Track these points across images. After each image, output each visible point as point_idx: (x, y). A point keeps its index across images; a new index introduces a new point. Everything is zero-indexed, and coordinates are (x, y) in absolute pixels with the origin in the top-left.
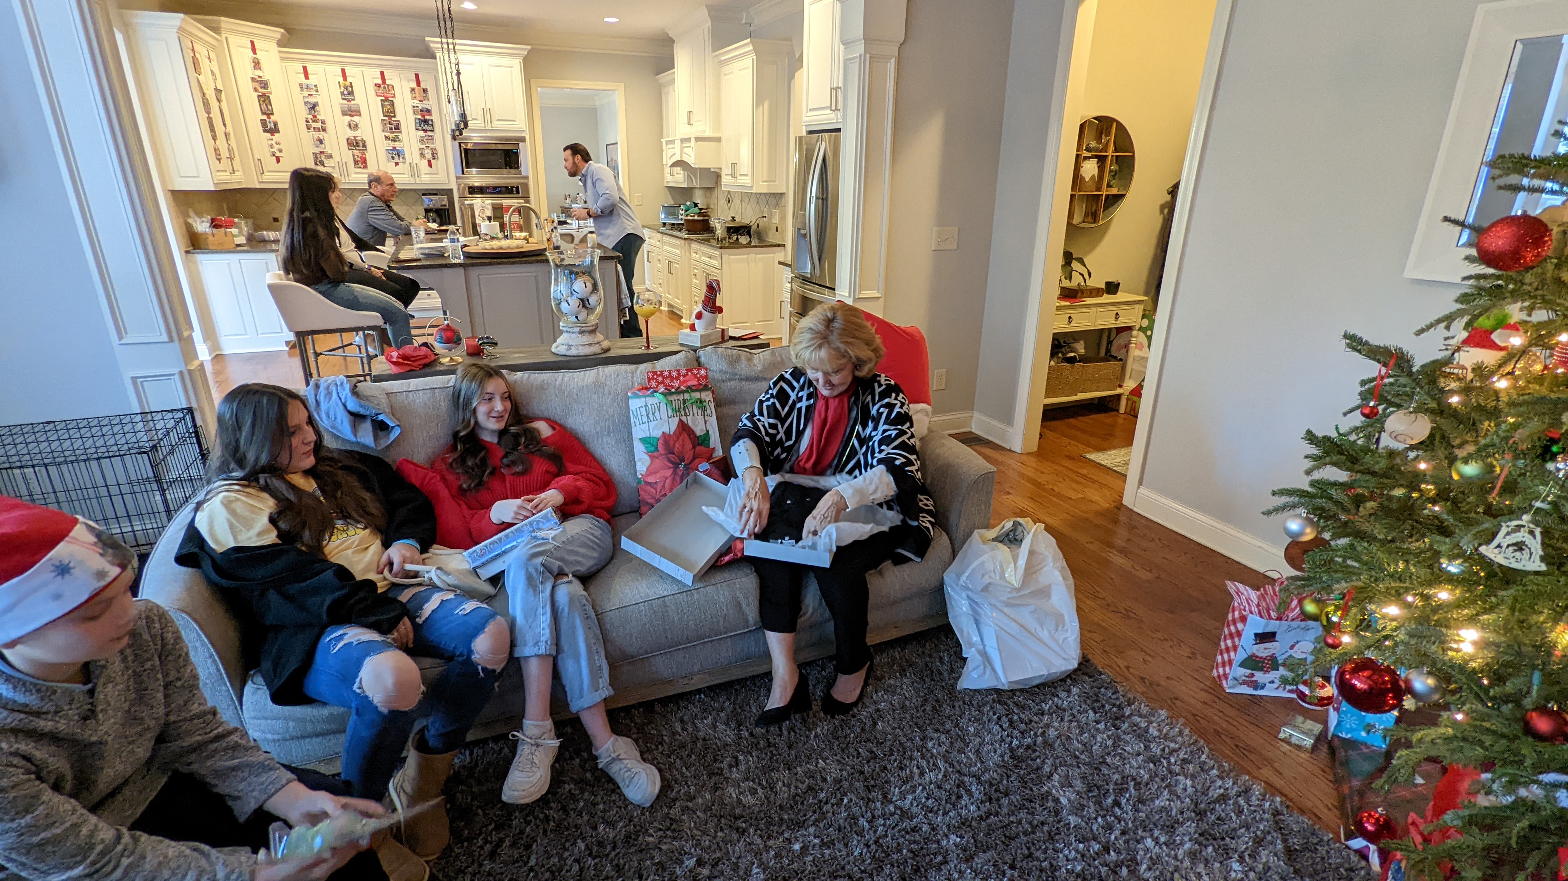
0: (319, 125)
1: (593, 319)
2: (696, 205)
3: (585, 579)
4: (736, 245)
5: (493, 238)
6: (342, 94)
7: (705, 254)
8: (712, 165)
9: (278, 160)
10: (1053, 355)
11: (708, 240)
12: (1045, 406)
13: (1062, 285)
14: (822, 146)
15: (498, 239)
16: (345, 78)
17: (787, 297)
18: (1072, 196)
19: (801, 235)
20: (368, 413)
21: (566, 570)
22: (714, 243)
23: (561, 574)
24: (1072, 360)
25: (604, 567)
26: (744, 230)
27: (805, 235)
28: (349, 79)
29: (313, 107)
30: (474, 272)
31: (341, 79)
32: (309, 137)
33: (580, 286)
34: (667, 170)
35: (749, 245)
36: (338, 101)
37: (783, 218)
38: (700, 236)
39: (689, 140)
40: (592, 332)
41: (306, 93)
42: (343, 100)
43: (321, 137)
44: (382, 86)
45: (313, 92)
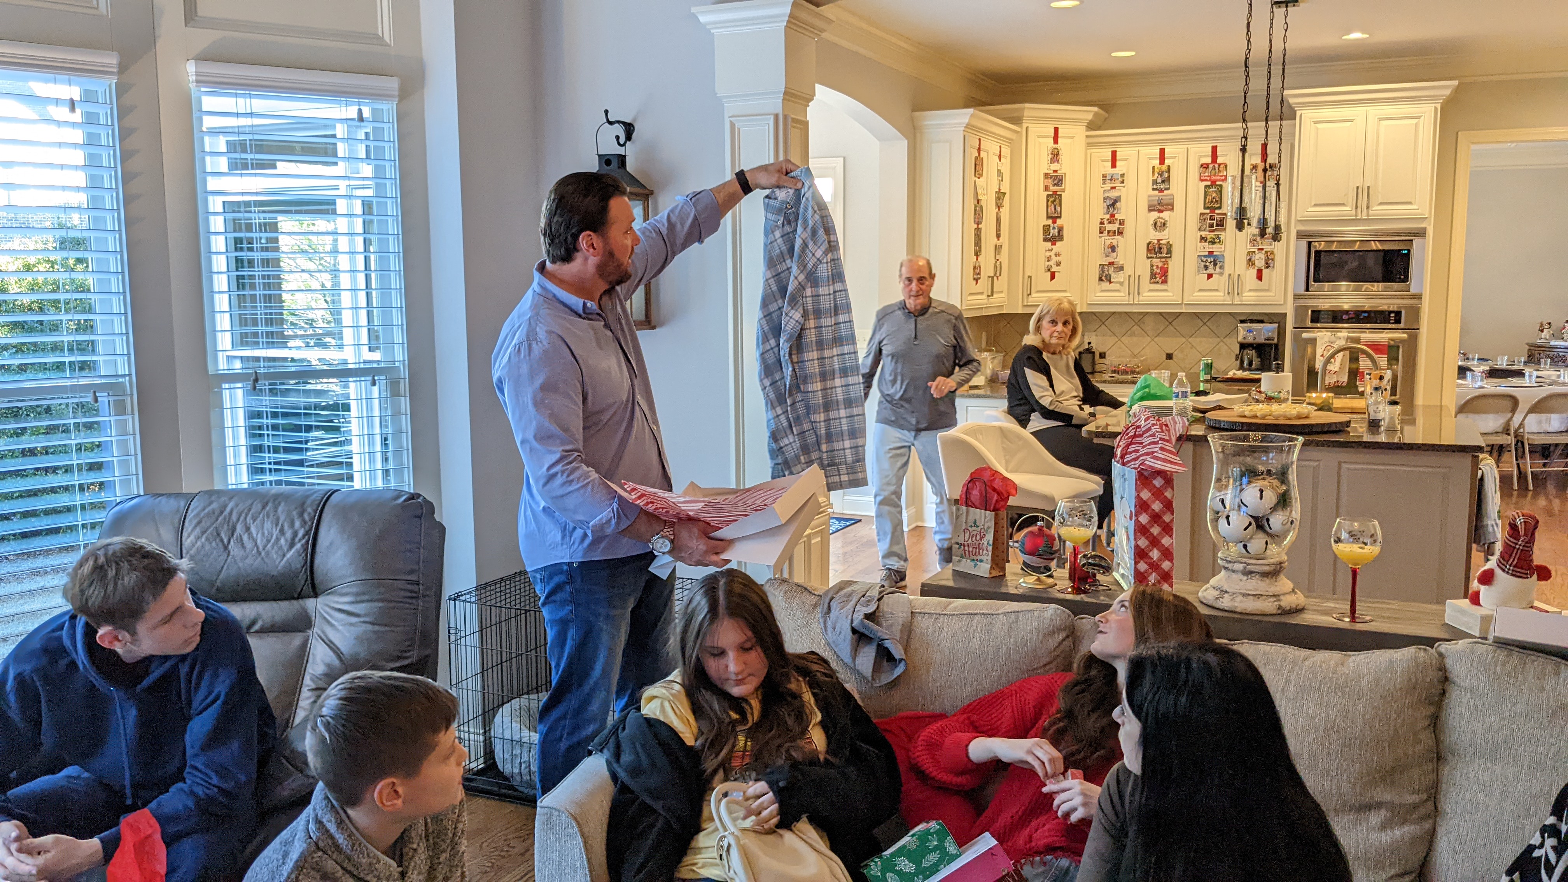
0: (1115, 227)
5: (1270, 399)
6: (1155, 182)
9: (1053, 277)
15: (1277, 400)
16: (1162, 160)
28: (1167, 162)
29: (1113, 204)
31: (1157, 162)
32: (1098, 243)
36: (1146, 193)
41: (1108, 186)
42: (1154, 189)
43: (1115, 243)
44: (1211, 166)
45: (1117, 184)
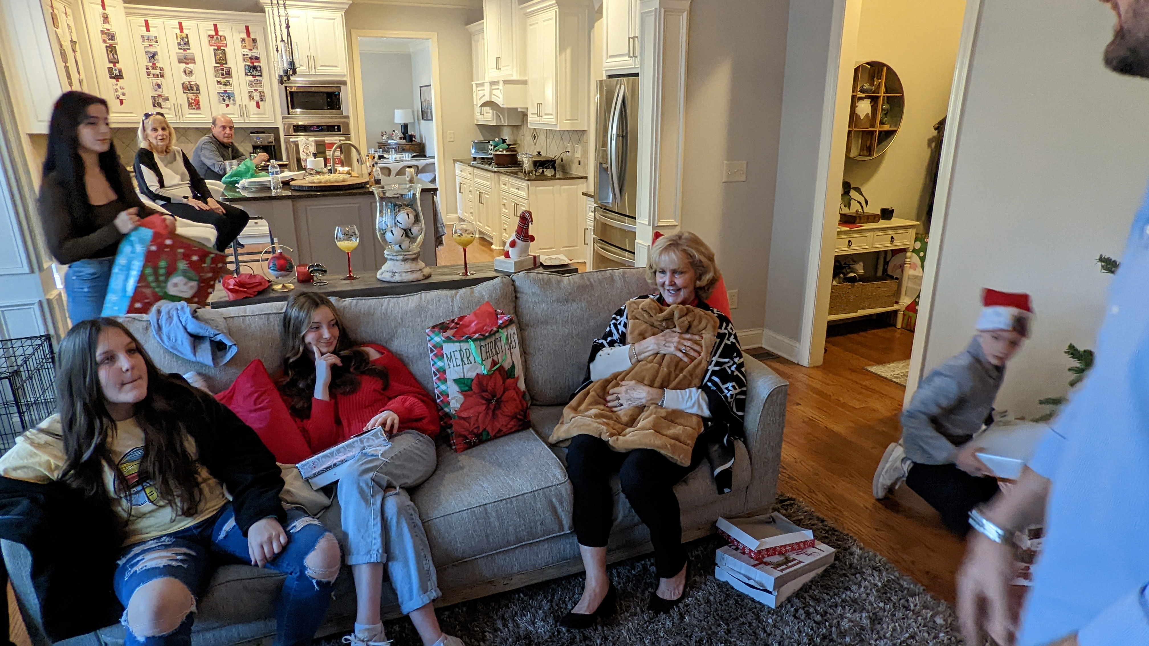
0: (158, 72)
1: (415, 248)
2: (504, 141)
3: (412, 491)
4: (542, 177)
5: (318, 173)
6: (179, 44)
7: (513, 186)
8: (519, 105)
9: (122, 102)
10: (835, 275)
11: (516, 173)
12: (829, 322)
13: (843, 212)
14: (622, 89)
15: (323, 173)
16: (181, 30)
17: (590, 225)
18: (849, 132)
19: (602, 170)
20: (206, 334)
21: (395, 483)
22: (521, 175)
23: (390, 487)
24: (852, 280)
25: (428, 479)
26: (550, 163)
27: (606, 170)
28: (185, 31)
29: (153, 56)
30: (302, 204)
31: (178, 31)
32: (148, 83)
33: (403, 217)
34: (477, 109)
35: (553, 178)
36: (175, 50)
37: (585, 152)
38: (509, 170)
39: (497, 83)
40: (414, 260)
41: (147, 44)
42: (179, 49)
43: (159, 83)
44: (215, 37)
45: (153, 43)
